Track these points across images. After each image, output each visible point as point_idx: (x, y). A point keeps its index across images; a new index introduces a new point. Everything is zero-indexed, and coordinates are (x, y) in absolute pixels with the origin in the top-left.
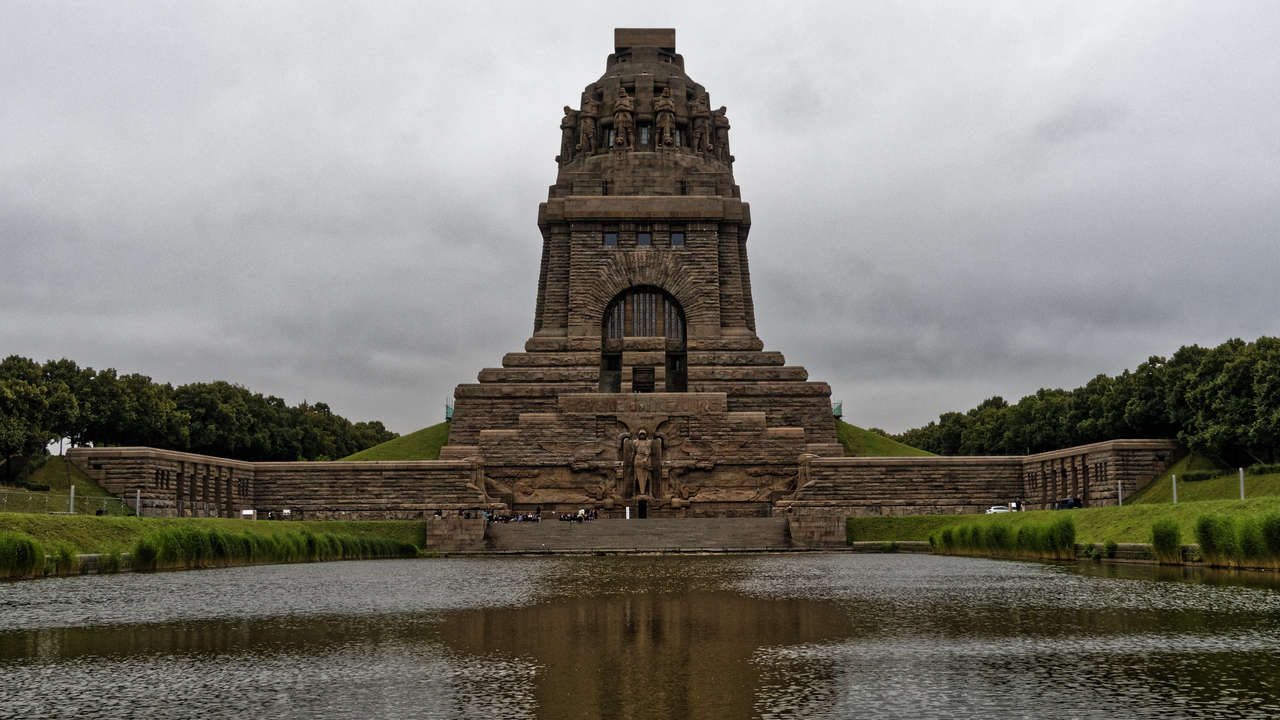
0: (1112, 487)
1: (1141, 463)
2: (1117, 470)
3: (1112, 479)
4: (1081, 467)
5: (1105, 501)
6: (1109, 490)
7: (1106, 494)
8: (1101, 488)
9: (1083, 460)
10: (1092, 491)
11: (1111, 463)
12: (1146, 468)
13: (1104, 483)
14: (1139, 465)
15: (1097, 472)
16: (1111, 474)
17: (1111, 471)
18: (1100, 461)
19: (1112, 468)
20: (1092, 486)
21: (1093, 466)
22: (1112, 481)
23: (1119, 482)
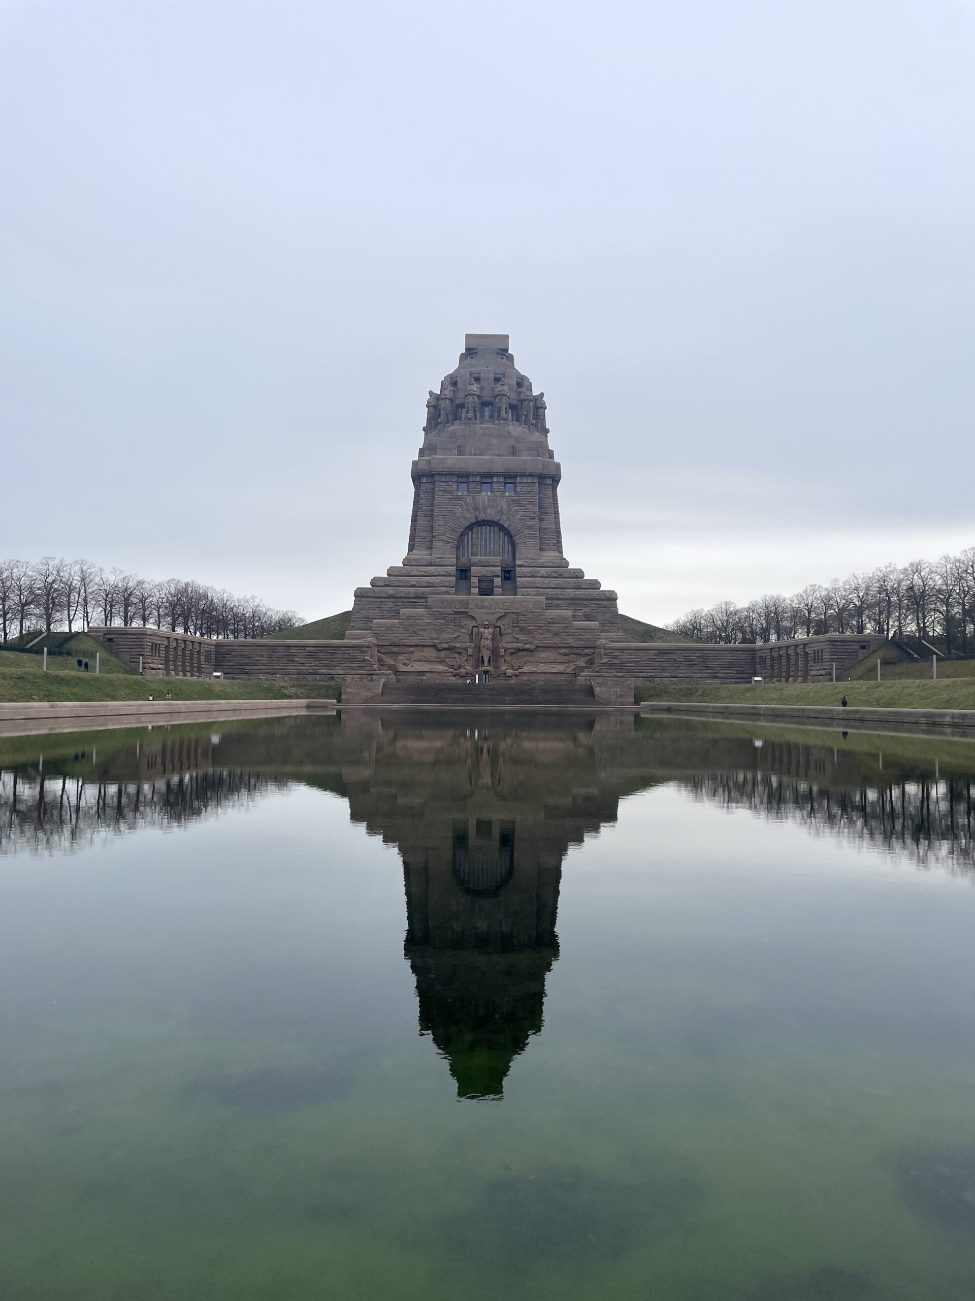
0: (827, 667)
1: (849, 651)
2: (831, 655)
3: (827, 662)
4: (802, 653)
5: (820, 678)
6: (824, 669)
7: (823, 672)
8: (818, 668)
9: (804, 648)
10: (811, 670)
11: (826, 650)
12: (852, 654)
13: (820, 664)
14: (847, 652)
15: (815, 656)
16: (826, 658)
17: (826, 656)
18: (818, 648)
19: (827, 654)
20: (810, 666)
21: (812, 652)
22: (827, 663)
23: (834, 663)
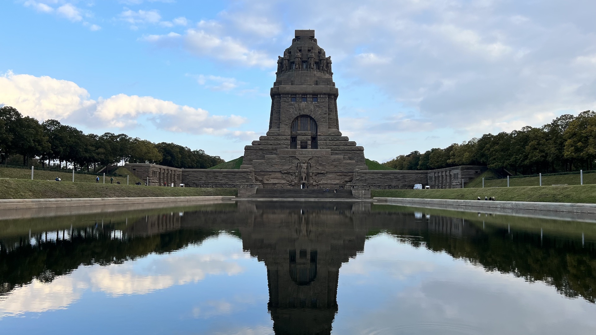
0: (460, 181)
1: (470, 174)
2: (462, 176)
3: (460, 179)
4: (449, 175)
5: (457, 186)
6: (459, 182)
7: (458, 184)
8: (456, 182)
9: (449, 172)
10: (453, 183)
11: (460, 173)
12: (472, 175)
13: (457, 180)
14: (469, 174)
15: (454, 176)
16: (460, 177)
18: (456, 173)
19: (460, 175)
20: (452, 181)
21: (453, 174)
23: (463, 180)
